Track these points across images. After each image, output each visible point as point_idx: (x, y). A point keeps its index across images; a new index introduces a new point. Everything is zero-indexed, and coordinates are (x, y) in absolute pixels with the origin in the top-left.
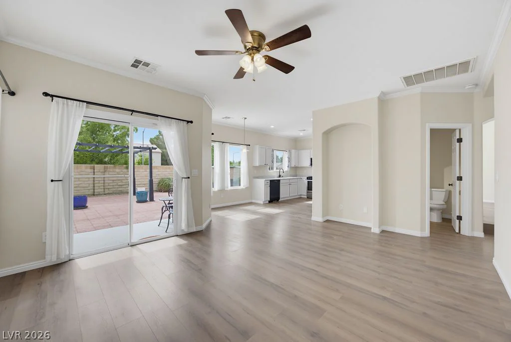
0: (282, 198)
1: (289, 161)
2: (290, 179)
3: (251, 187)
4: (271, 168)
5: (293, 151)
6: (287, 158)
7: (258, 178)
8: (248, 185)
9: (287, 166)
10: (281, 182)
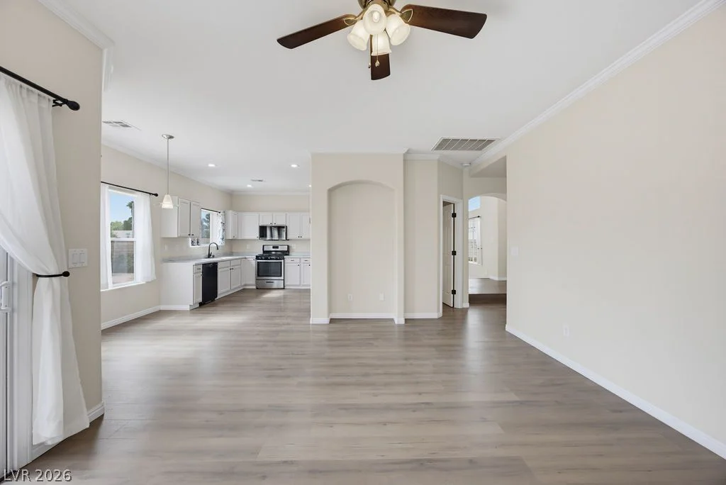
0: (220, 294)
1: (224, 230)
2: (230, 260)
3: (159, 281)
4: (196, 242)
5: (230, 213)
6: (221, 225)
7: (171, 260)
8: (153, 277)
9: (221, 237)
10: (219, 266)
